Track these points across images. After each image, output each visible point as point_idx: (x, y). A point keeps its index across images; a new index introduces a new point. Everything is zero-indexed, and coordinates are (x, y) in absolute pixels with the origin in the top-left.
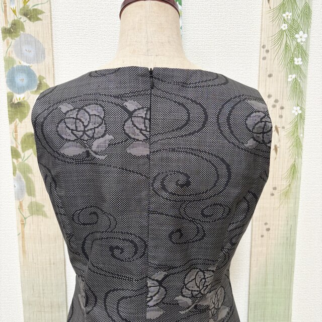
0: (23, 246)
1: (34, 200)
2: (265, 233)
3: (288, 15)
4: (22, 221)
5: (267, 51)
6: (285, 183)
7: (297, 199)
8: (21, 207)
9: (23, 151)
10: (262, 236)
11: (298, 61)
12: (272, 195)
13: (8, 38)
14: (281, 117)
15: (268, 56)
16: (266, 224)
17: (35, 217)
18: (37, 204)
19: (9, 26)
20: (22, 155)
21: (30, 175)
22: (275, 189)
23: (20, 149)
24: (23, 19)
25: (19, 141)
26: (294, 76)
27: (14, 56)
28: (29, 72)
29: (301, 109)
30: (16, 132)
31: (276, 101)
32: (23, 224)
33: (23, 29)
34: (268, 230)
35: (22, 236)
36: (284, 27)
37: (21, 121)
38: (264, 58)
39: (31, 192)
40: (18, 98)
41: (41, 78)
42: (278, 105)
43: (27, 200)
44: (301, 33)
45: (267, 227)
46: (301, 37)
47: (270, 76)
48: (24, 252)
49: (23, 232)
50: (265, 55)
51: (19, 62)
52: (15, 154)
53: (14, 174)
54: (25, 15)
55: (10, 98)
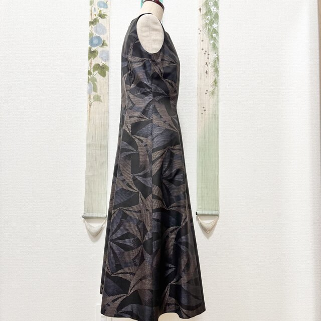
0: (89, 117)
1: (96, 94)
2: (203, 112)
3: (209, 17)
4: (90, 104)
5: (201, 31)
6: (212, 89)
7: (218, 96)
8: (90, 98)
9: (93, 72)
10: (202, 114)
11: (214, 35)
12: (206, 93)
13: (92, 25)
14: (208, 58)
15: (201, 33)
16: (204, 108)
17: (96, 102)
18: (97, 96)
19: (92, 21)
20: (93, 73)
21: (96, 82)
22: (207, 91)
23: (92, 71)
24: (99, 18)
25: (92, 67)
26: (213, 41)
27: (93, 32)
28: (99, 38)
29: (217, 55)
30: (91, 63)
31: (206, 51)
32: (90, 106)
33: (98, 22)
34: (205, 110)
35: (89, 111)
36: (207, 22)
37: (94, 59)
38: (199, 34)
39: (95, 90)
40: (93, 49)
41: (104, 41)
42: (207, 53)
43: (93, 94)
44: (215, 24)
45: (204, 109)
46: (215, 26)
47: (202, 41)
48: (89, 119)
49: (90, 110)
50: (200, 32)
51: (95, 34)
52: (89, 73)
53: (88, 82)
54: (100, 16)
55: (90, 49)
